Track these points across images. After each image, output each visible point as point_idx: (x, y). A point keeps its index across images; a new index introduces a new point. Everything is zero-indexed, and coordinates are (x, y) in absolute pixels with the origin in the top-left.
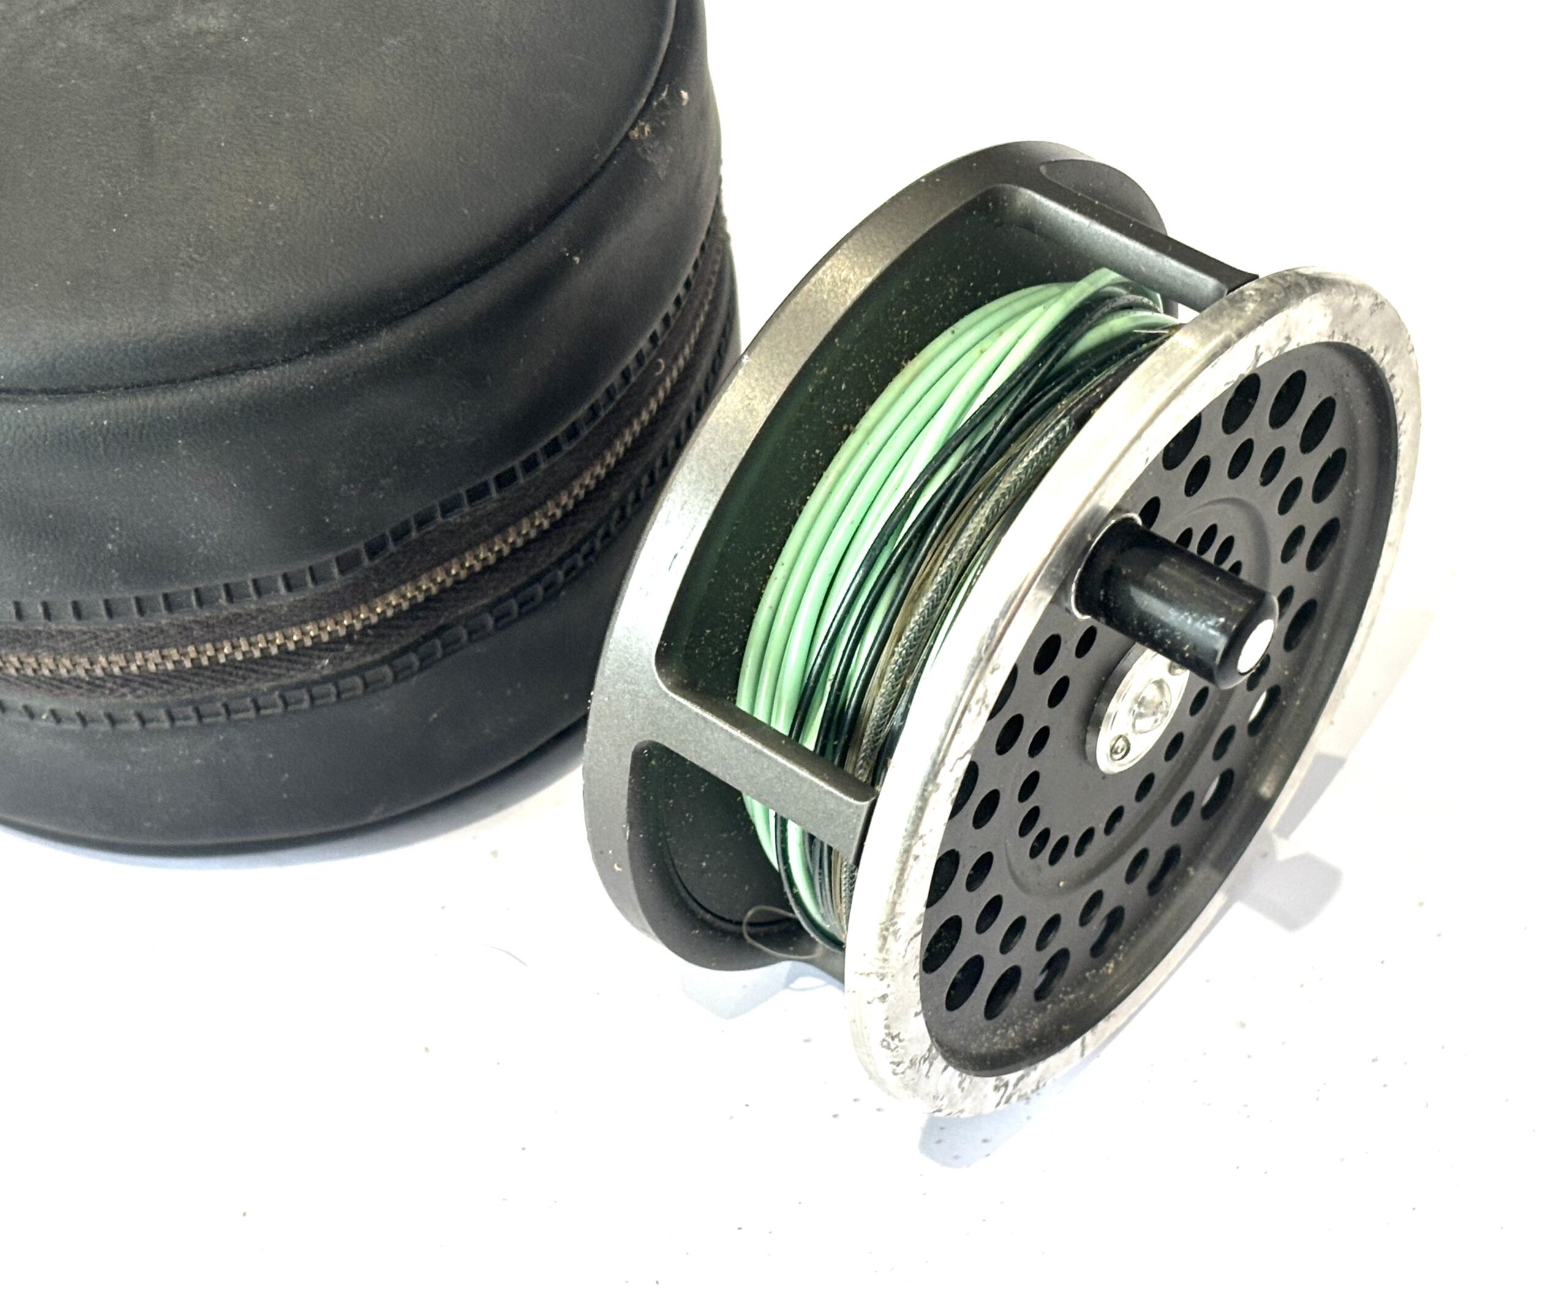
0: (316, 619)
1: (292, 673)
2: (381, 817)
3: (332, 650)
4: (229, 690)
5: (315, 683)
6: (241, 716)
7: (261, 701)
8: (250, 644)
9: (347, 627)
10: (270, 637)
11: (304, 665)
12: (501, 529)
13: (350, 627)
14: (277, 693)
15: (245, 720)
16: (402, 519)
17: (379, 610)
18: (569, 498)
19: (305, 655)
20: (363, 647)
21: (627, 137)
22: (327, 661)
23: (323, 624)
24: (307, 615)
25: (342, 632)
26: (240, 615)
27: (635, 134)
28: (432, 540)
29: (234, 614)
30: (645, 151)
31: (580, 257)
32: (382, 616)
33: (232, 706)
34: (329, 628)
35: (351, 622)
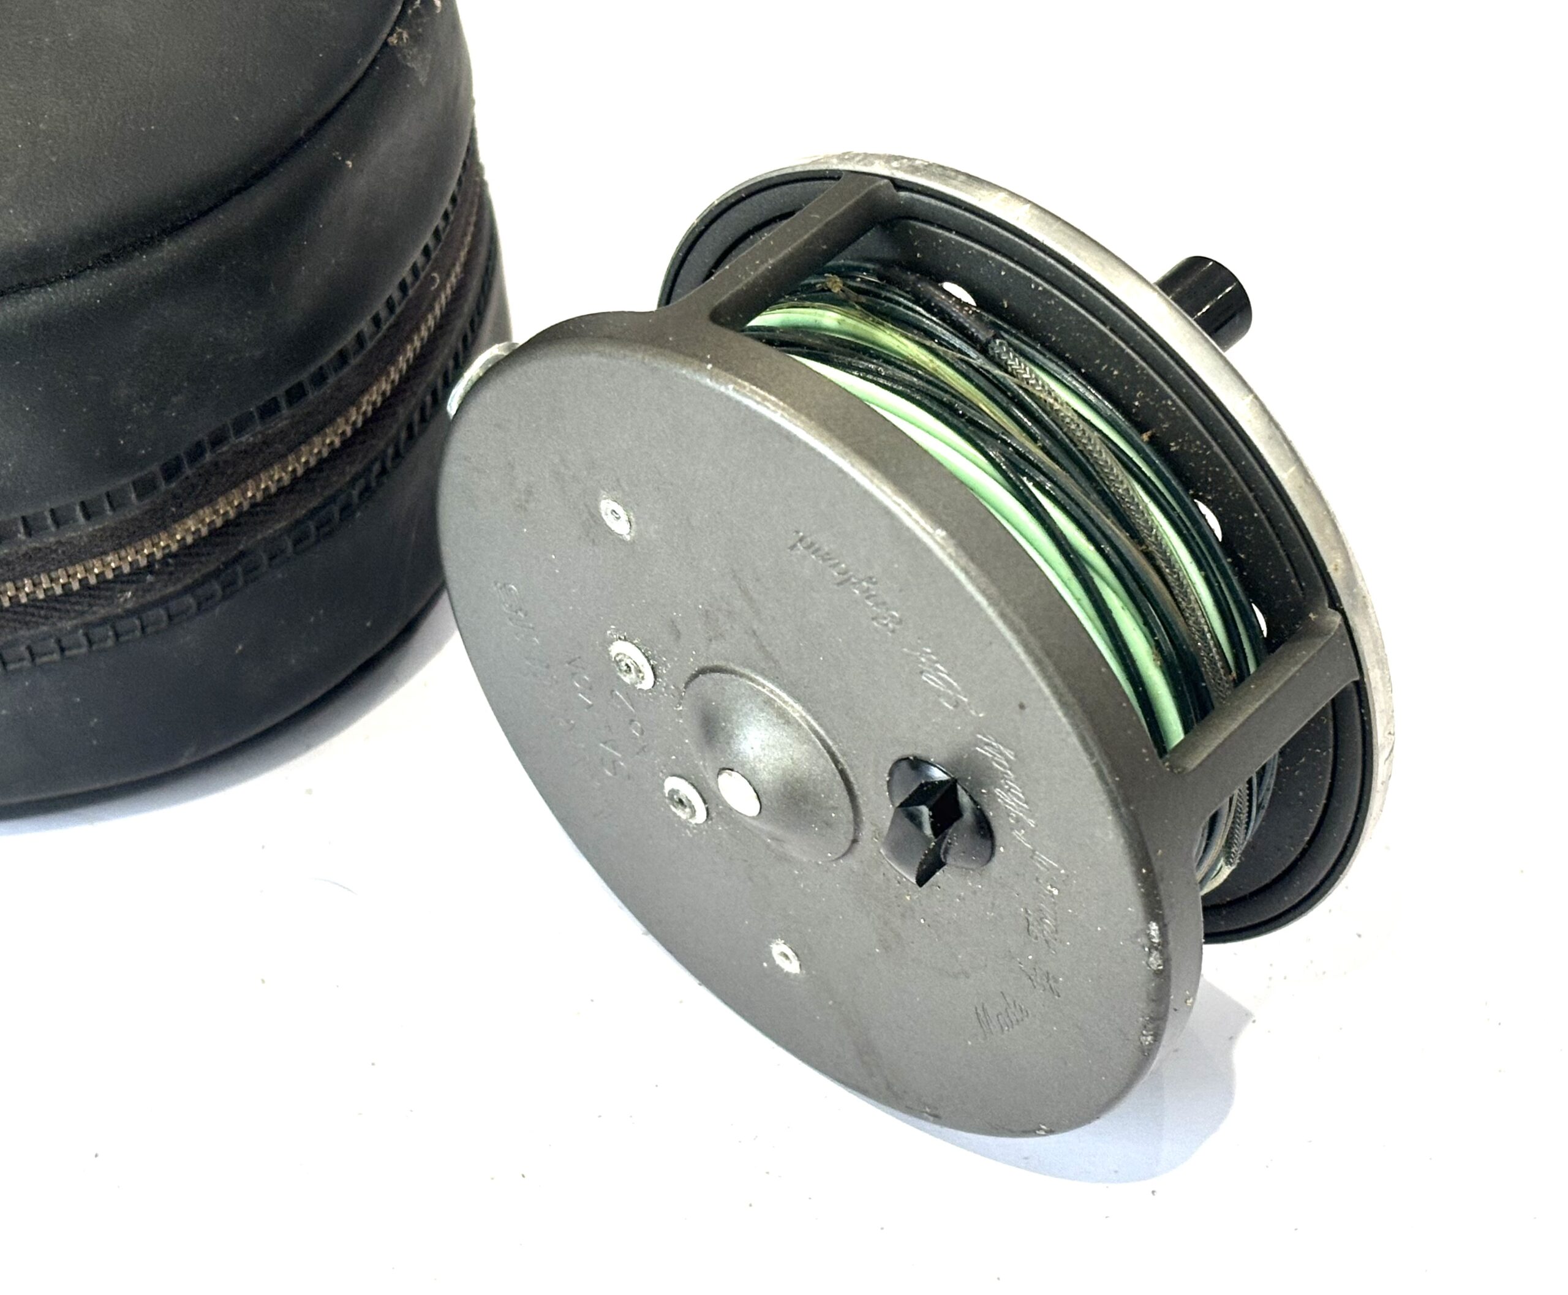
0: (115, 549)
1: (95, 609)
2: (194, 760)
3: (133, 582)
4: (32, 632)
5: (120, 617)
6: (45, 659)
7: (65, 642)
8: (52, 580)
9: (148, 556)
10: (71, 571)
11: (106, 598)
12: (294, 448)
13: (151, 555)
14: (81, 631)
15: (51, 662)
16: (196, 439)
17: (178, 537)
18: (358, 413)
19: (107, 590)
20: (166, 577)
21: (386, 44)
22: (130, 593)
23: (123, 553)
24: (106, 545)
25: (143, 562)
26: (40, 549)
27: (393, 40)
28: (226, 462)
29: (35, 548)
30: (404, 57)
31: (352, 161)
32: (182, 542)
33: (37, 649)
34: (130, 559)
35: (151, 551)
